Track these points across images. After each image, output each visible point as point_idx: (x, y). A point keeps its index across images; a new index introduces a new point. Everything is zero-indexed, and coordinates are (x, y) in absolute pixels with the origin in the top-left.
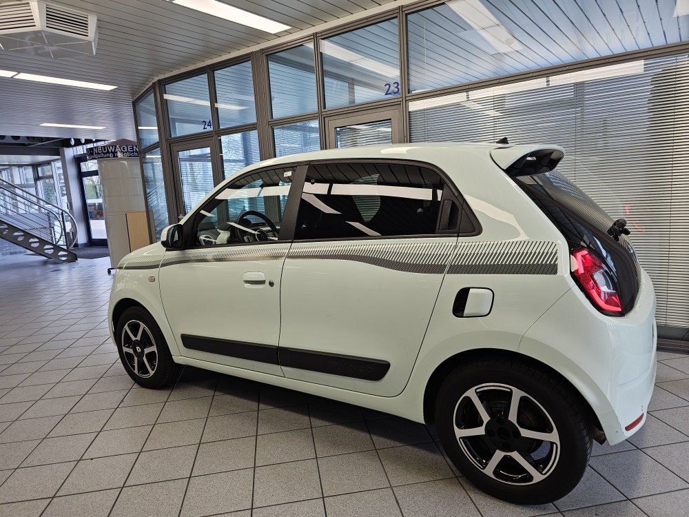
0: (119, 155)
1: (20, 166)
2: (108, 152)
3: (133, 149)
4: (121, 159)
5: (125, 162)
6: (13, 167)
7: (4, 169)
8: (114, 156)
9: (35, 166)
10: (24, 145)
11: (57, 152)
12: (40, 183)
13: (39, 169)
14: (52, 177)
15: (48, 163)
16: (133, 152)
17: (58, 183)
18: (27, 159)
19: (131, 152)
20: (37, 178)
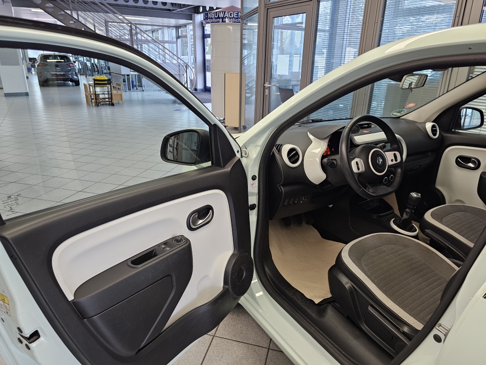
0: (227, 20)
1: (169, 27)
2: (219, 18)
3: (238, 15)
4: (228, 24)
5: (231, 27)
6: (164, 27)
7: (160, 29)
8: (223, 22)
9: (177, 27)
10: (169, 10)
11: (190, 18)
12: (179, 41)
13: (180, 30)
14: (186, 37)
15: (185, 26)
16: (238, 18)
17: (190, 41)
18: (173, 22)
19: (236, 18)
20: (178, 37)
